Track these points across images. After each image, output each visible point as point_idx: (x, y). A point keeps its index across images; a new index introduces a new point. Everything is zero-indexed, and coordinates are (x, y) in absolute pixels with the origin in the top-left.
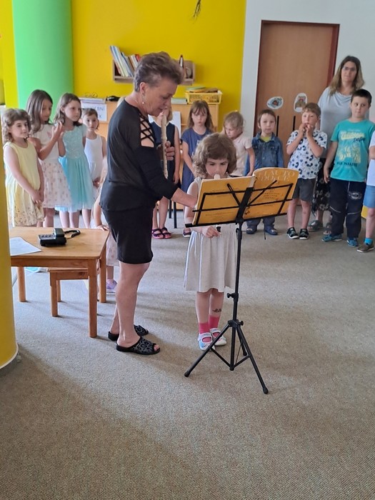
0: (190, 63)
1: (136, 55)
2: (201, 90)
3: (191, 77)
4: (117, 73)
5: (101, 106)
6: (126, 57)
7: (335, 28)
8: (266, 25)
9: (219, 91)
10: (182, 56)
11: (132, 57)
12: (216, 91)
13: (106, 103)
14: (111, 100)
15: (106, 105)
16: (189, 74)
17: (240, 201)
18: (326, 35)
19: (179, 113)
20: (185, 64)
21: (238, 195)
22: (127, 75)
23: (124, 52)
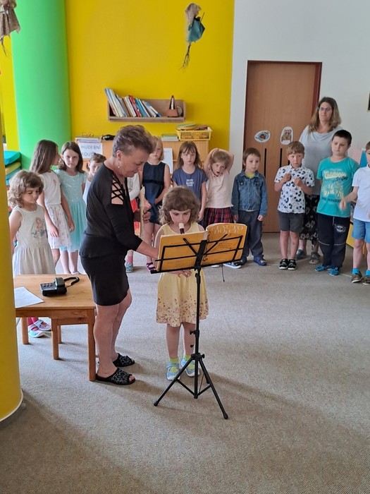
0: (181, 102)
1: (130, 96)
2: (191, 128)
3: (182, 115)
4: (112, 114)
5: (97, 145)
6: (120, 99)
7: (318, 66)
8: (252, 64)
9: (209, 128)
10: (173, 97)
11: (126, 99)
12: (206, 128)
13: (101, 142)
14: (107, 139)
15: (101, 144)
16: (180, 112)
17: (197, 251)
18: (309, 73)
19: (171, 149)
20: (177, 103)
21: (194, 246)
22: (121, 116)
23: (118, 94)
